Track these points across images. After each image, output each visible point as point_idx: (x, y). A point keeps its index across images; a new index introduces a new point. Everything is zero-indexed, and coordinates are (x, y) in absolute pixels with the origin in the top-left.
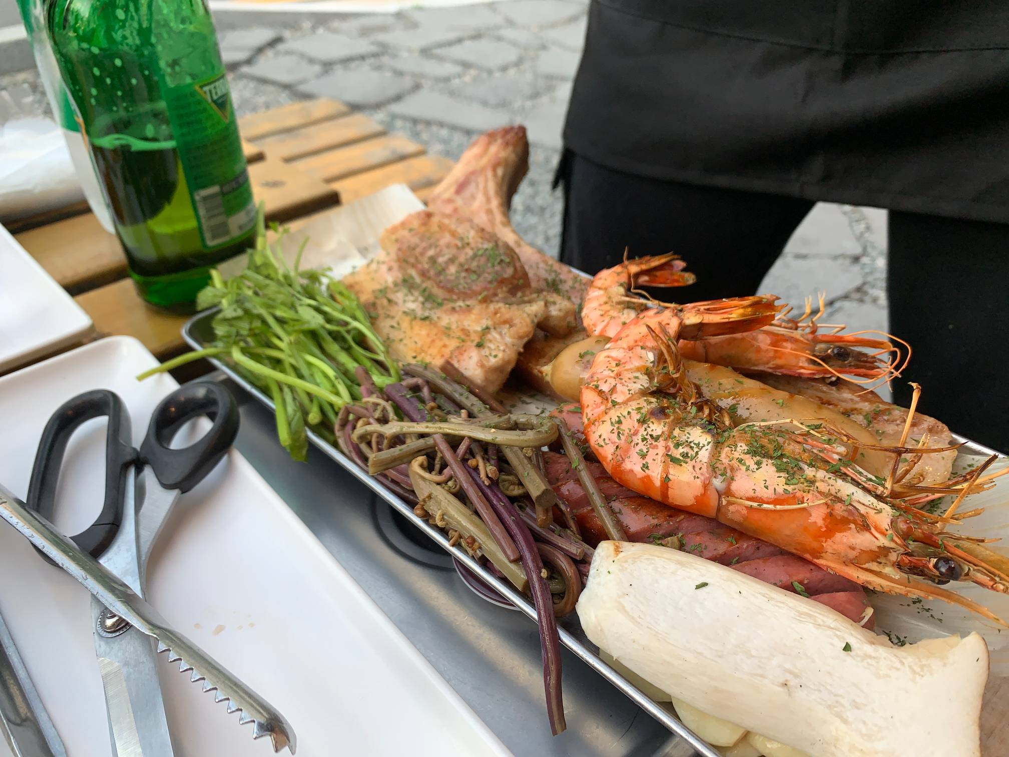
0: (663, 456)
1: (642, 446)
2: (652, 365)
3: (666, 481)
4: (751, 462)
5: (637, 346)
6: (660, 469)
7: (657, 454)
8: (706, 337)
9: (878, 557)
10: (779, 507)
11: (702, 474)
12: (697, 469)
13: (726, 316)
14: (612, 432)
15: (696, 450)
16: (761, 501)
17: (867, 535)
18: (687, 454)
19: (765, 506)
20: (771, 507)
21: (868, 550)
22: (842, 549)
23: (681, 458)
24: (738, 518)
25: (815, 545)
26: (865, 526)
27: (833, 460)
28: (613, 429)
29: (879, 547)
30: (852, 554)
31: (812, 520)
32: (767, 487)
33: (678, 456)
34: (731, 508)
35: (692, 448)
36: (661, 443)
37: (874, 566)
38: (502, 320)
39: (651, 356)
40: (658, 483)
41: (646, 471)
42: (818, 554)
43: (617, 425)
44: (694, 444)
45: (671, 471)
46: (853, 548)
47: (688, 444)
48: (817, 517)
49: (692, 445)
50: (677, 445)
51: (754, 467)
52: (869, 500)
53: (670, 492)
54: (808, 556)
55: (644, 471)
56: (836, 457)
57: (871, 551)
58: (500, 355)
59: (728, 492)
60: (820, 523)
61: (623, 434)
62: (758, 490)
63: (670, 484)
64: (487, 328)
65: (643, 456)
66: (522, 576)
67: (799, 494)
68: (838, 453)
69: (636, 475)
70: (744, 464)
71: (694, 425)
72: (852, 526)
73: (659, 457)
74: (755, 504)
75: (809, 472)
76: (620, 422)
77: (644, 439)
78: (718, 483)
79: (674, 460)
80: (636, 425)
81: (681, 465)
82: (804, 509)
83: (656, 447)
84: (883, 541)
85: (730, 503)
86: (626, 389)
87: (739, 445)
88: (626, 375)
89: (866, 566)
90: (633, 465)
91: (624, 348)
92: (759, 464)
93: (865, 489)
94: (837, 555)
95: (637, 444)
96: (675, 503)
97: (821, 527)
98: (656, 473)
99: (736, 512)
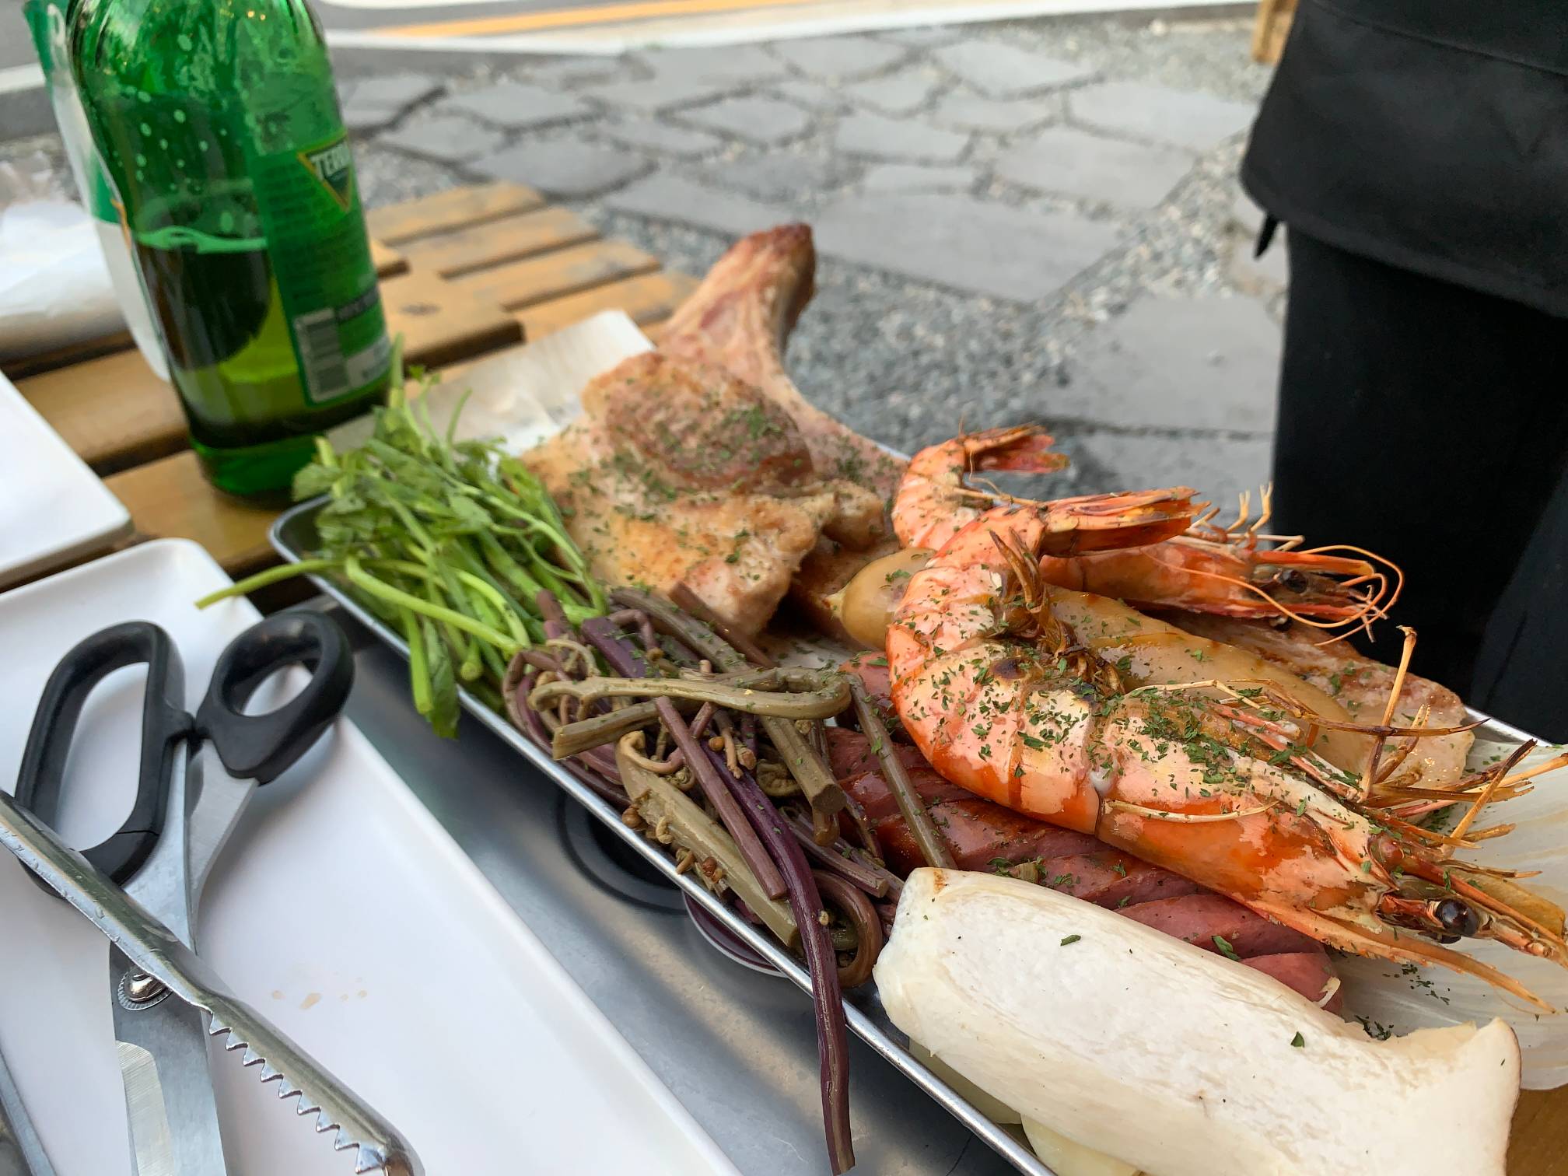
0: (1013, 735)
1: (980, 720)
2: (998, 594)
3: (1017, 774)
4: (1149, 745)
5: (977, 563)
6: (1009, 756)
7: (1004, 733)
8: (1083, 552)
9: (1348, 898)
10: (1192, 818)
11: (1074, 765)
12: (1066, 756)
13: (1114, 519)
14: (935, 697)
15: (1064, 726)
16: (1165, 807)
17: (1331, 864)
18: (1051, 732)
19: (1171, 815)
20: (1181, 817)
21: (1332, 886)
22: (1291, 885)
23: (1042, 739)
24: (1127, 834)
25: (1249, 878)
26: (1327, 850)
27: (1279, 744)
28: (936, 693)
29: (1350, 883)
30: (1308, 893)
31: (1244, 838)
32: (1174, 787)
33: (1037, 736)
34: (1119, 819)
35: (1058, 723)
36: (1011, 715)
37: (1341, 913)
38: (767, 521)
39: (997, 580)
40: (1004, 778)
41: (987, 758)
42: (1254, 892)
43: (942, 687)
44: (1062, 716)
45: (1026, 760)
46: (1308, 884)
47: (1053, 717)
48: (1253, 835)
49: (1059, 718)
50: (1036, 719)
51: (1154, 754)
52: (1336, 808)
53: (1024, 792)
54: (1238, 896)
55: (983, 758)
56: (1283, 740)
57: (1337, 889)
58: (764, 576)
59: (1114, 794)
60: (1258, 843)
61: (951, 701)
62: (1160, 790)
63: (1024, 780)
64: (745, 534)
65: (983, 736)
66: (790, 922)
67: (1225, 798)
68: (1286, 735)
69: (970, 765)
70: (1140, 750)
71: (1062, 688)
72: (1308, 849)
73: (1008, 736)
74: (1156, 813)
75: (1241, 763)
76: (947, 682)
77: (984, 709)
78: (1098, 778)
79: (1030, 742)
80: (972, 685)
81: (1041, 750)
82: (1232, 821)
83: (1003, 721)
84: (1357, 874)
85: (1117, 811)
86: (956, 631)
87: (1132, 719)
88: (958, 609)
89: (1330, 912)
90: (966, 749)
91: (955, 567)
92: (1162, 749)
93: (1327, 791)
94: (1282, 892)
95: (973, 716)
96: (1031, 809)
97: (1259, 850)
98: (1002, 762)
99: (1126, 824)
